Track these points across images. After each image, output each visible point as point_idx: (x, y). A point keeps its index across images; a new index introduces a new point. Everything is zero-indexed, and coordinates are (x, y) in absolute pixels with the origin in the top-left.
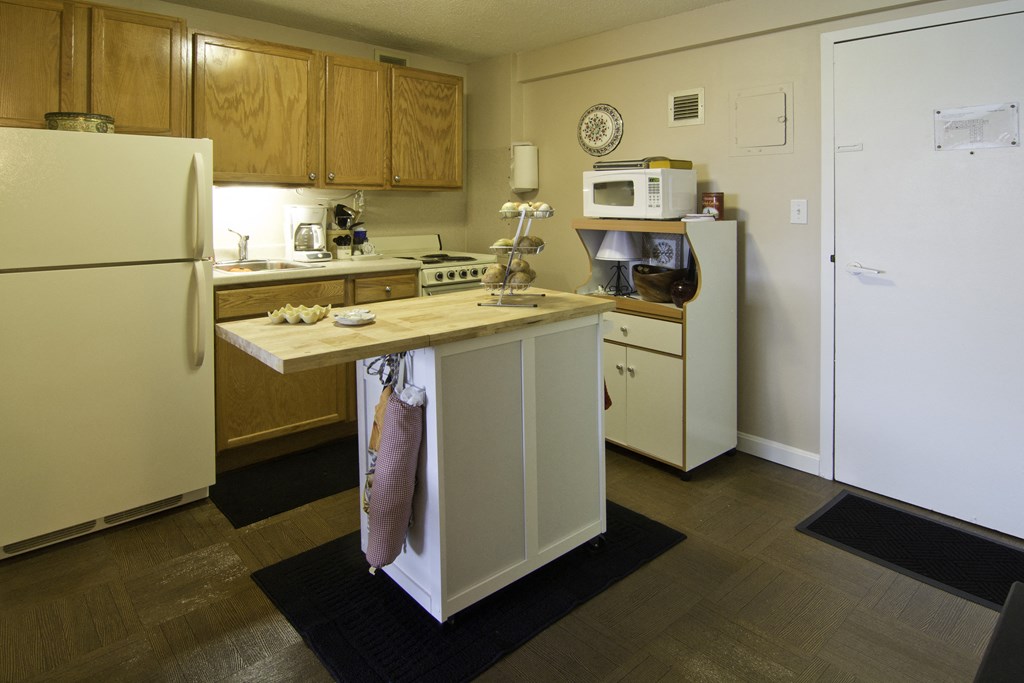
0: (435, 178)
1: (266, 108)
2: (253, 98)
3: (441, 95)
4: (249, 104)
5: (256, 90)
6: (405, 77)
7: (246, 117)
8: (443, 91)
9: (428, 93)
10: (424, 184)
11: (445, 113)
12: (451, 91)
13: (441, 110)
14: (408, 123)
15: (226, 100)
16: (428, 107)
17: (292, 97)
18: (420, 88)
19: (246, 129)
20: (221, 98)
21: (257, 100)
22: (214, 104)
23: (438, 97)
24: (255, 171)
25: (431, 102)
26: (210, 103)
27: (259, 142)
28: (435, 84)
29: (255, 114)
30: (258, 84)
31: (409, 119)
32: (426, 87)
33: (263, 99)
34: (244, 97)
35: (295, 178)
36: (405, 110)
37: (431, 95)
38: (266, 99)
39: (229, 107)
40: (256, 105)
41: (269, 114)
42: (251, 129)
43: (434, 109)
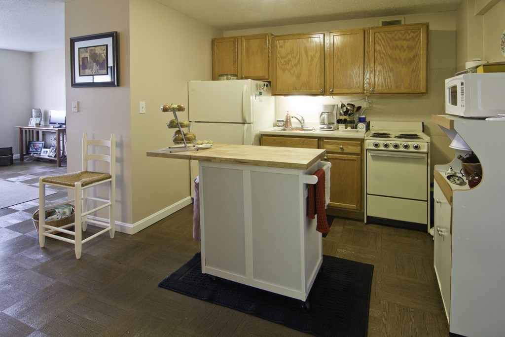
0: (402, 87)
1: (301, 63)
2: (295, 59)
3: (408, 37)
4: (294, 62)
5: (297, 55)
6: (379, 32)
7: (292, 67)
8: (409, 35)
9: (397, 38)
10: (393, 92)
11: (410, 48)
12: (416, 34)
13: (408, 47)
14: (382, 58)
15: (285, 61)
16: (397, 46)
17: (313, 55)
18: (390, 36)
19: (292, 72)
20: (282, 61)
21: (297, 59)
22: (280, 64)
23: (405, 39)
24: (296, 89)
25: (399, 43)
26: (278, 64)
27: (298, 77)
28: (403, 32)
29: (296, 65)
30: (297, 53)
31: (382, 55)
32: (395, 35)
33: (300, 58)
34: (292, 59)
35: (314, 91)
36: (379, 51)
37: (399, 39)
38: (301, 59)
39: (286, 64)
40: (297, 61)
41: (302, 64)
42: (294, 72)
43: (402, 47)
